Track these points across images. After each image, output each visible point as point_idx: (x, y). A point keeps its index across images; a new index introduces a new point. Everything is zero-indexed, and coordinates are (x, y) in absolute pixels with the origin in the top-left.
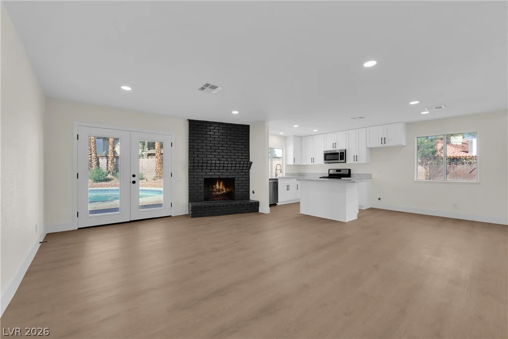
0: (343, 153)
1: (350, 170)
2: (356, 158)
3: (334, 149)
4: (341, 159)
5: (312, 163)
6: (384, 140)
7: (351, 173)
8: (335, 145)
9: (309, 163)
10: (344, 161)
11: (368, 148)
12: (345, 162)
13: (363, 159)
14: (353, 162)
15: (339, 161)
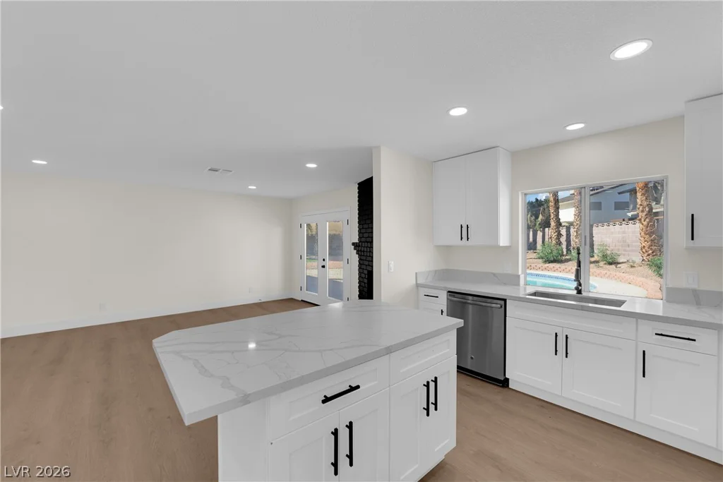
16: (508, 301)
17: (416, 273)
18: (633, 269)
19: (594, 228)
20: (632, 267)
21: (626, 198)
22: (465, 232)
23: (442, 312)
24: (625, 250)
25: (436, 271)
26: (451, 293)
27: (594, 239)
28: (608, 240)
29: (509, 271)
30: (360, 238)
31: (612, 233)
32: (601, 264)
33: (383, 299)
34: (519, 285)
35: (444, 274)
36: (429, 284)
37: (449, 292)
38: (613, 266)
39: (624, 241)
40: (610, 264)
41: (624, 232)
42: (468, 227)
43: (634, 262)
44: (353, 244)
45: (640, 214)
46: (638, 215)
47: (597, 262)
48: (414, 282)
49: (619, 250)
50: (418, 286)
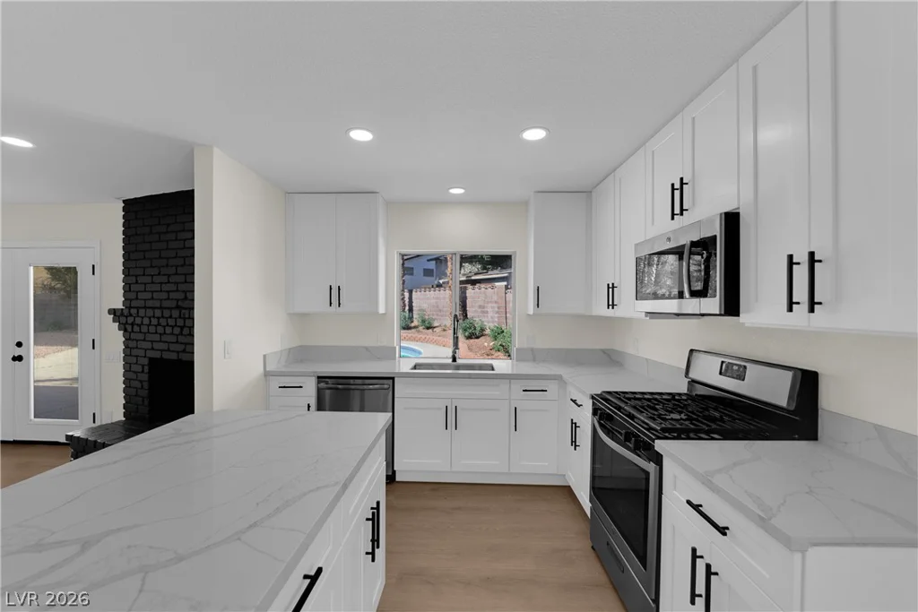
5: (610, 312)
12: (729, 312)
16: (396, 379)
17: (265, 356)
18: (444, 333)
19: (414, 293)
20: (444, 330)
21: (432, 265)
22: (335, 295)
23: (309, 406)
24: (437, 315)
25: (290, 349)
26: (320, 379)
27: (414, 304)
28: (425, 306)
29: (385, 343)
30: (127, 300)
31: (428, 299)
32: (421, 328)
33: (217, 405)
34: (395, 359)
35: (300, 354)
36: (283, 370)
37: (319, 377)
38: (430, 330)
39: (437, 307)
40: (428, 328)
41: (437, 298)
42: (339, 289)
43: (445, 326)
44: (113, 312)
45: (450, 282)
46: (448, 282)
47: (415, 327)
48: (261, 369)
49: (433, 315)
50: (267, 374)
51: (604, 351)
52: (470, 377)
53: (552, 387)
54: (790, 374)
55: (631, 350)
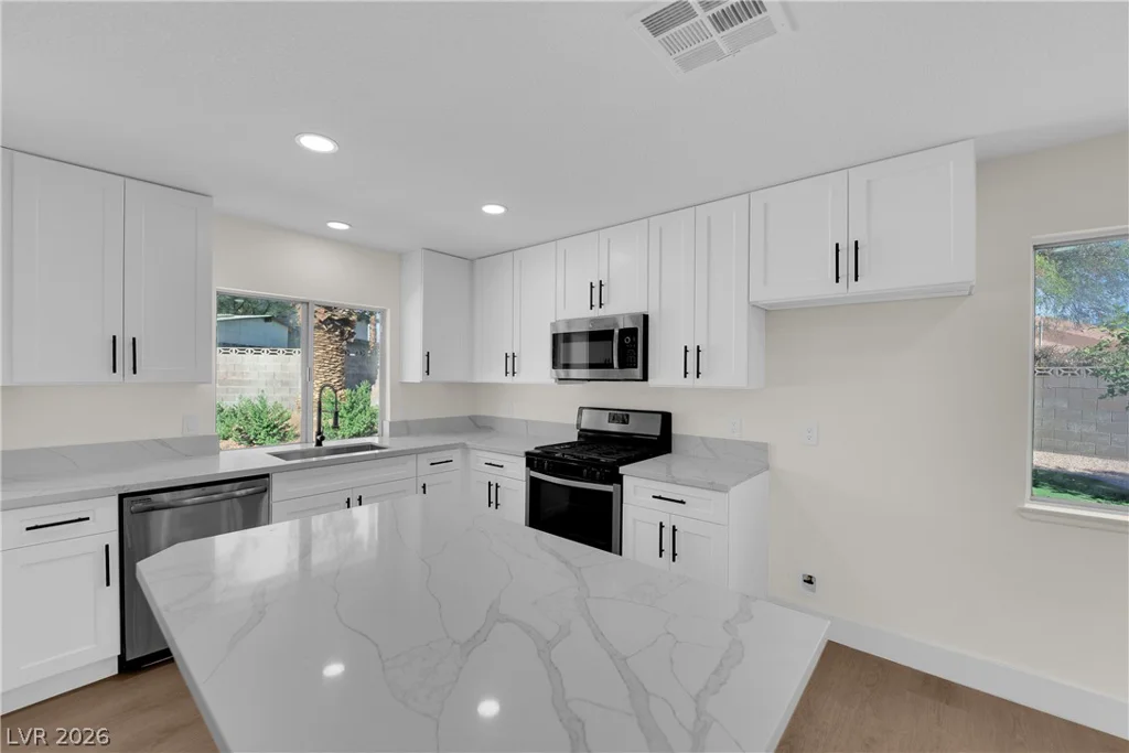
0: (633, 332)
1: (666, 418)
2: (694, 360)
3: (597, 313)
4: (622, 365)
5: (509, 379)
6: (849, 260)
7: (675, 430)
8: (597, 292)
9: (496, 375)
10: (638, 372)
11: (754, 306)
12: (645, 378)
13: (731, 365)
14: (679, 380)
15: (616, 372)
16: (273, 476)
22: (123, 355)
51: (471, 418)
52: (353, 460)
53: (455, 455)
54: (660, 416)
55: (502, 413)
